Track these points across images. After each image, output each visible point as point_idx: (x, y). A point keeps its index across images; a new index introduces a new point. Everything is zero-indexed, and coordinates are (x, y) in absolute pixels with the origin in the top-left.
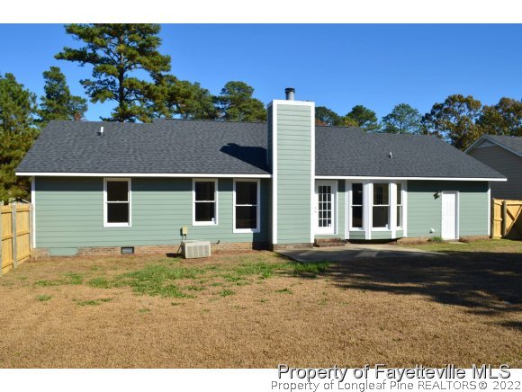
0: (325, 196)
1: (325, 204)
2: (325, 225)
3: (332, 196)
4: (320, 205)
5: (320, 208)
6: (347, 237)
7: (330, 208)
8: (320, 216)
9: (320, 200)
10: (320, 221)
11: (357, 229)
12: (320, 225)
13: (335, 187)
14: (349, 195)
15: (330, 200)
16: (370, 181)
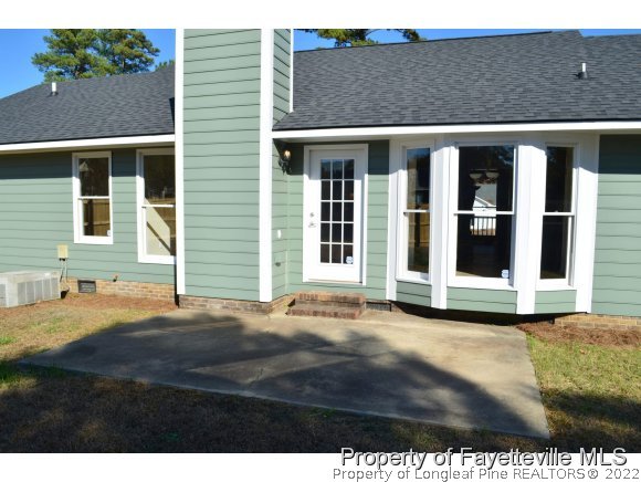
0: (337, 186)
1: (336, 207)
2: (336, 260)
3: (357, 184)
4: (325, 207)
5: (325, 216)
6: (391, 295)
7: (349, 216)
8: (324, 236)
9: (325, 195)
10: (324, 250)
11: (416, 277)
12: (324, 259)
13: (361, 160)
14: (399, 182)
15: (350, 194)
16: (449, 140)
